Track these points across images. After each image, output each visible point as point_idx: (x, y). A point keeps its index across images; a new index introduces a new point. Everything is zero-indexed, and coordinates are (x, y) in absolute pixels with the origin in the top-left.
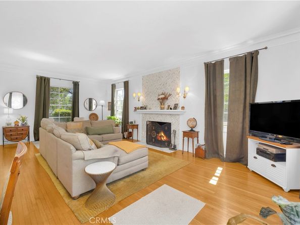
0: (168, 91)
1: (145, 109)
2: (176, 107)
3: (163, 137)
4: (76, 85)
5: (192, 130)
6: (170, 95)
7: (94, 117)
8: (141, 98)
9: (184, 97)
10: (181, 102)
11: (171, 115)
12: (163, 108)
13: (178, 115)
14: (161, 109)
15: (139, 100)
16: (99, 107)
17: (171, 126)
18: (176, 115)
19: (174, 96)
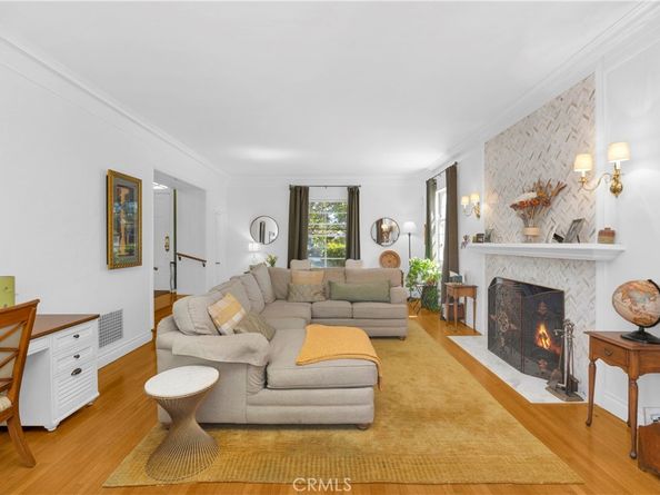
0: (552, 176)
1: (488, 239)
3: (546, 339)
4: (353, 193)
5: (641, 336)
6: (561, 188)
7: (391, 259)
8: (484, 208)
9: (615, 191)
11: (562, 260)
12: (535, 238)
13: (591, 263)
14: (526, 242)
16: (403, 239)
17: (566, 303)
18: (581, 262)
19: (574, 190)
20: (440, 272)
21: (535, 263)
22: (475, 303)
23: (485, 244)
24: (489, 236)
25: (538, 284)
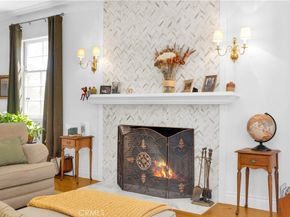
0: (183, 42)
1: (116, 91)
2: (210, 84)
5: (261, 148)
9: (234, 58)
10: (225, 72)
11: (192, 106)
13: (216, 106)
14: (166, 92)
15: (94, 70)
17: (195, 137)
18: (208, 106)
19: (202, 55)
20: (40, 127)
21: (164, 109)
22: (91, 152)
23: (112, 95)
24: (117, 88)
25: (168, 126)
